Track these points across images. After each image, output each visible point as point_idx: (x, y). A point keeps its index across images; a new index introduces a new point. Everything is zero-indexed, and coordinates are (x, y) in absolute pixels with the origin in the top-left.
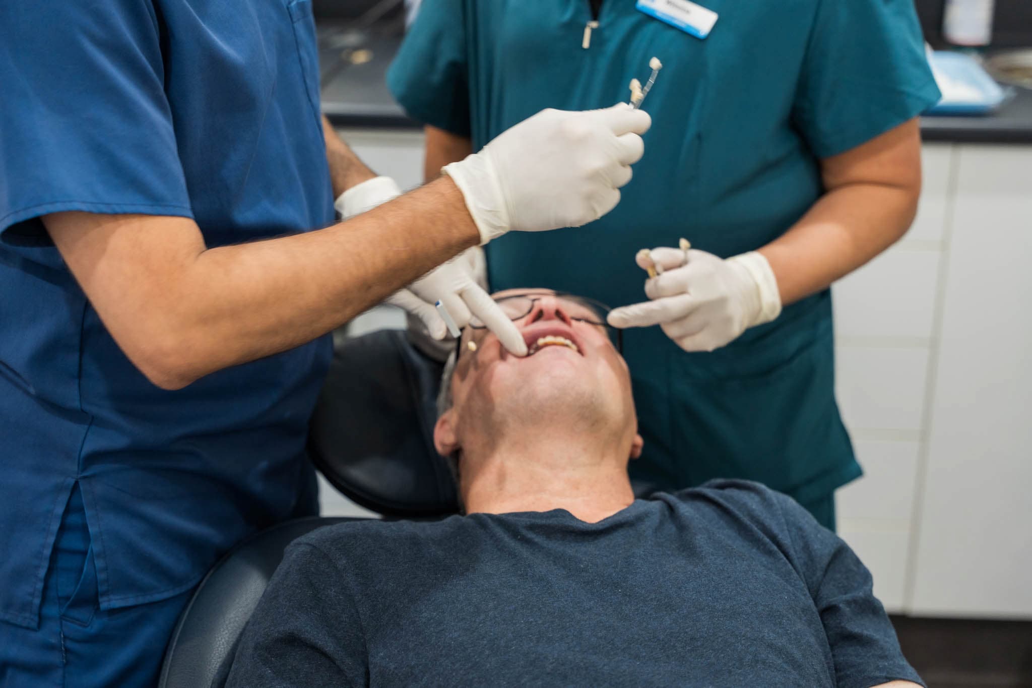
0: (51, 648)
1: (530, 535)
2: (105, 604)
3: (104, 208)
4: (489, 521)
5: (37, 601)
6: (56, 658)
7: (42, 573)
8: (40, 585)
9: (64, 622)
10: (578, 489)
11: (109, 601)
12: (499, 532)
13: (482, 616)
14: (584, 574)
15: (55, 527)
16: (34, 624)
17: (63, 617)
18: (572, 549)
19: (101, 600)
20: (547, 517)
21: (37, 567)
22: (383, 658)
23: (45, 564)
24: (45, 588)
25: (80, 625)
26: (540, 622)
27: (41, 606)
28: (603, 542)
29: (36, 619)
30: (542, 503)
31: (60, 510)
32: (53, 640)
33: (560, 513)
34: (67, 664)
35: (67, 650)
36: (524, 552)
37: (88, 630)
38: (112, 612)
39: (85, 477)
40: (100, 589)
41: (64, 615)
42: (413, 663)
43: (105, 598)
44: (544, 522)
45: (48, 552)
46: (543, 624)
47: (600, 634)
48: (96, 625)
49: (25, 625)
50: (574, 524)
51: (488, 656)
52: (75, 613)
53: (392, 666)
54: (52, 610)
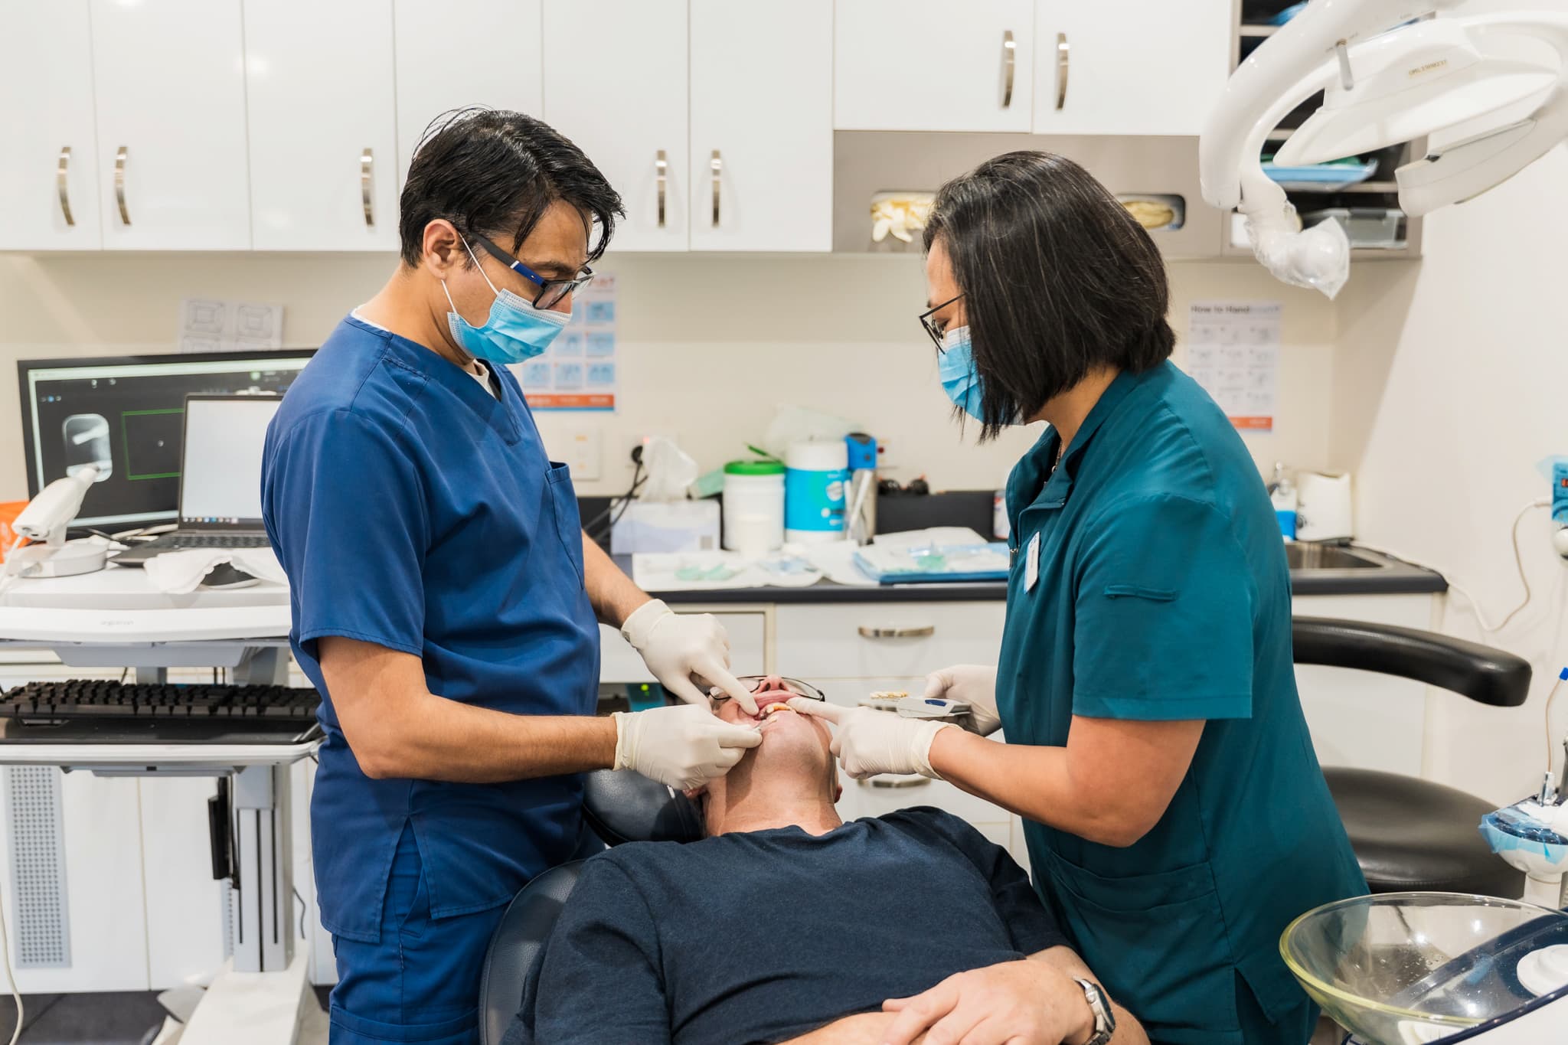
0: (393, 957)
1: (773, 845)
2: (435, 916)
3: (358, 636)
4: (739, 836)
5: (378, 919)
6: (395, 966)
7: (382, 894)
8: (380, 906)
9: (401, 935)
10: (802, 815)
11: (438, 912)
12: (749, 844)
13: (749, 899)
14: (820, 869)
15: (391, 856)
16: (377, 940)
17: (401, 930)
18: (806, 854)
19: (431, 911)
20: (784, 832)
21: (378, 891)
22: (672, 937)
23: (384, 888)
24: (384, 909)
25: (414, 936)
26: (795, 901)
27: (382, 921)
28: (829, 849)
29: (378, 934)
30: (779, 824)
31: (395, 842)
32: (394, 951)
33: (795, 828)
34: (405, 969)
35: (405, 959)
36: (771, 856)
37: (421, 939)
38: (440, 922)
39: (415, 815)
40: (431, 903)
41: (401, 929)
42: (698, 938)
43: (435, 910)
44: (783, 835)
45: (385, 878)
46: (797, 903)
47: (842, 909)
48: (428, 934)
49: (370, 941)
50: (805, 835)
51: (758, 927)
52: (411, 927)
53: (681, 941)
54: (392, 926)
